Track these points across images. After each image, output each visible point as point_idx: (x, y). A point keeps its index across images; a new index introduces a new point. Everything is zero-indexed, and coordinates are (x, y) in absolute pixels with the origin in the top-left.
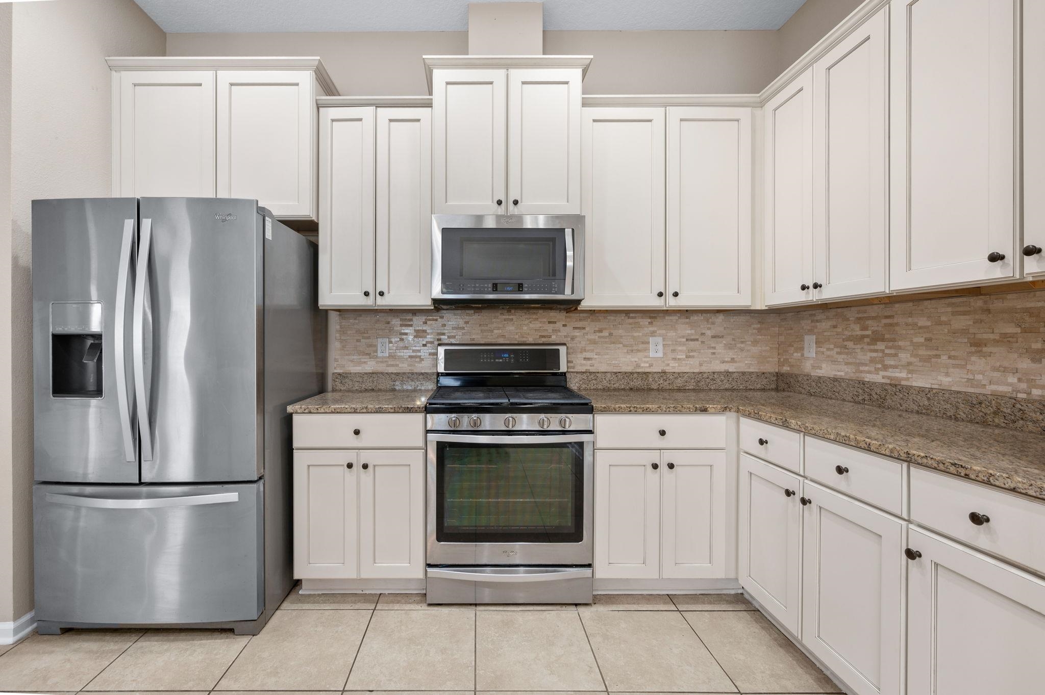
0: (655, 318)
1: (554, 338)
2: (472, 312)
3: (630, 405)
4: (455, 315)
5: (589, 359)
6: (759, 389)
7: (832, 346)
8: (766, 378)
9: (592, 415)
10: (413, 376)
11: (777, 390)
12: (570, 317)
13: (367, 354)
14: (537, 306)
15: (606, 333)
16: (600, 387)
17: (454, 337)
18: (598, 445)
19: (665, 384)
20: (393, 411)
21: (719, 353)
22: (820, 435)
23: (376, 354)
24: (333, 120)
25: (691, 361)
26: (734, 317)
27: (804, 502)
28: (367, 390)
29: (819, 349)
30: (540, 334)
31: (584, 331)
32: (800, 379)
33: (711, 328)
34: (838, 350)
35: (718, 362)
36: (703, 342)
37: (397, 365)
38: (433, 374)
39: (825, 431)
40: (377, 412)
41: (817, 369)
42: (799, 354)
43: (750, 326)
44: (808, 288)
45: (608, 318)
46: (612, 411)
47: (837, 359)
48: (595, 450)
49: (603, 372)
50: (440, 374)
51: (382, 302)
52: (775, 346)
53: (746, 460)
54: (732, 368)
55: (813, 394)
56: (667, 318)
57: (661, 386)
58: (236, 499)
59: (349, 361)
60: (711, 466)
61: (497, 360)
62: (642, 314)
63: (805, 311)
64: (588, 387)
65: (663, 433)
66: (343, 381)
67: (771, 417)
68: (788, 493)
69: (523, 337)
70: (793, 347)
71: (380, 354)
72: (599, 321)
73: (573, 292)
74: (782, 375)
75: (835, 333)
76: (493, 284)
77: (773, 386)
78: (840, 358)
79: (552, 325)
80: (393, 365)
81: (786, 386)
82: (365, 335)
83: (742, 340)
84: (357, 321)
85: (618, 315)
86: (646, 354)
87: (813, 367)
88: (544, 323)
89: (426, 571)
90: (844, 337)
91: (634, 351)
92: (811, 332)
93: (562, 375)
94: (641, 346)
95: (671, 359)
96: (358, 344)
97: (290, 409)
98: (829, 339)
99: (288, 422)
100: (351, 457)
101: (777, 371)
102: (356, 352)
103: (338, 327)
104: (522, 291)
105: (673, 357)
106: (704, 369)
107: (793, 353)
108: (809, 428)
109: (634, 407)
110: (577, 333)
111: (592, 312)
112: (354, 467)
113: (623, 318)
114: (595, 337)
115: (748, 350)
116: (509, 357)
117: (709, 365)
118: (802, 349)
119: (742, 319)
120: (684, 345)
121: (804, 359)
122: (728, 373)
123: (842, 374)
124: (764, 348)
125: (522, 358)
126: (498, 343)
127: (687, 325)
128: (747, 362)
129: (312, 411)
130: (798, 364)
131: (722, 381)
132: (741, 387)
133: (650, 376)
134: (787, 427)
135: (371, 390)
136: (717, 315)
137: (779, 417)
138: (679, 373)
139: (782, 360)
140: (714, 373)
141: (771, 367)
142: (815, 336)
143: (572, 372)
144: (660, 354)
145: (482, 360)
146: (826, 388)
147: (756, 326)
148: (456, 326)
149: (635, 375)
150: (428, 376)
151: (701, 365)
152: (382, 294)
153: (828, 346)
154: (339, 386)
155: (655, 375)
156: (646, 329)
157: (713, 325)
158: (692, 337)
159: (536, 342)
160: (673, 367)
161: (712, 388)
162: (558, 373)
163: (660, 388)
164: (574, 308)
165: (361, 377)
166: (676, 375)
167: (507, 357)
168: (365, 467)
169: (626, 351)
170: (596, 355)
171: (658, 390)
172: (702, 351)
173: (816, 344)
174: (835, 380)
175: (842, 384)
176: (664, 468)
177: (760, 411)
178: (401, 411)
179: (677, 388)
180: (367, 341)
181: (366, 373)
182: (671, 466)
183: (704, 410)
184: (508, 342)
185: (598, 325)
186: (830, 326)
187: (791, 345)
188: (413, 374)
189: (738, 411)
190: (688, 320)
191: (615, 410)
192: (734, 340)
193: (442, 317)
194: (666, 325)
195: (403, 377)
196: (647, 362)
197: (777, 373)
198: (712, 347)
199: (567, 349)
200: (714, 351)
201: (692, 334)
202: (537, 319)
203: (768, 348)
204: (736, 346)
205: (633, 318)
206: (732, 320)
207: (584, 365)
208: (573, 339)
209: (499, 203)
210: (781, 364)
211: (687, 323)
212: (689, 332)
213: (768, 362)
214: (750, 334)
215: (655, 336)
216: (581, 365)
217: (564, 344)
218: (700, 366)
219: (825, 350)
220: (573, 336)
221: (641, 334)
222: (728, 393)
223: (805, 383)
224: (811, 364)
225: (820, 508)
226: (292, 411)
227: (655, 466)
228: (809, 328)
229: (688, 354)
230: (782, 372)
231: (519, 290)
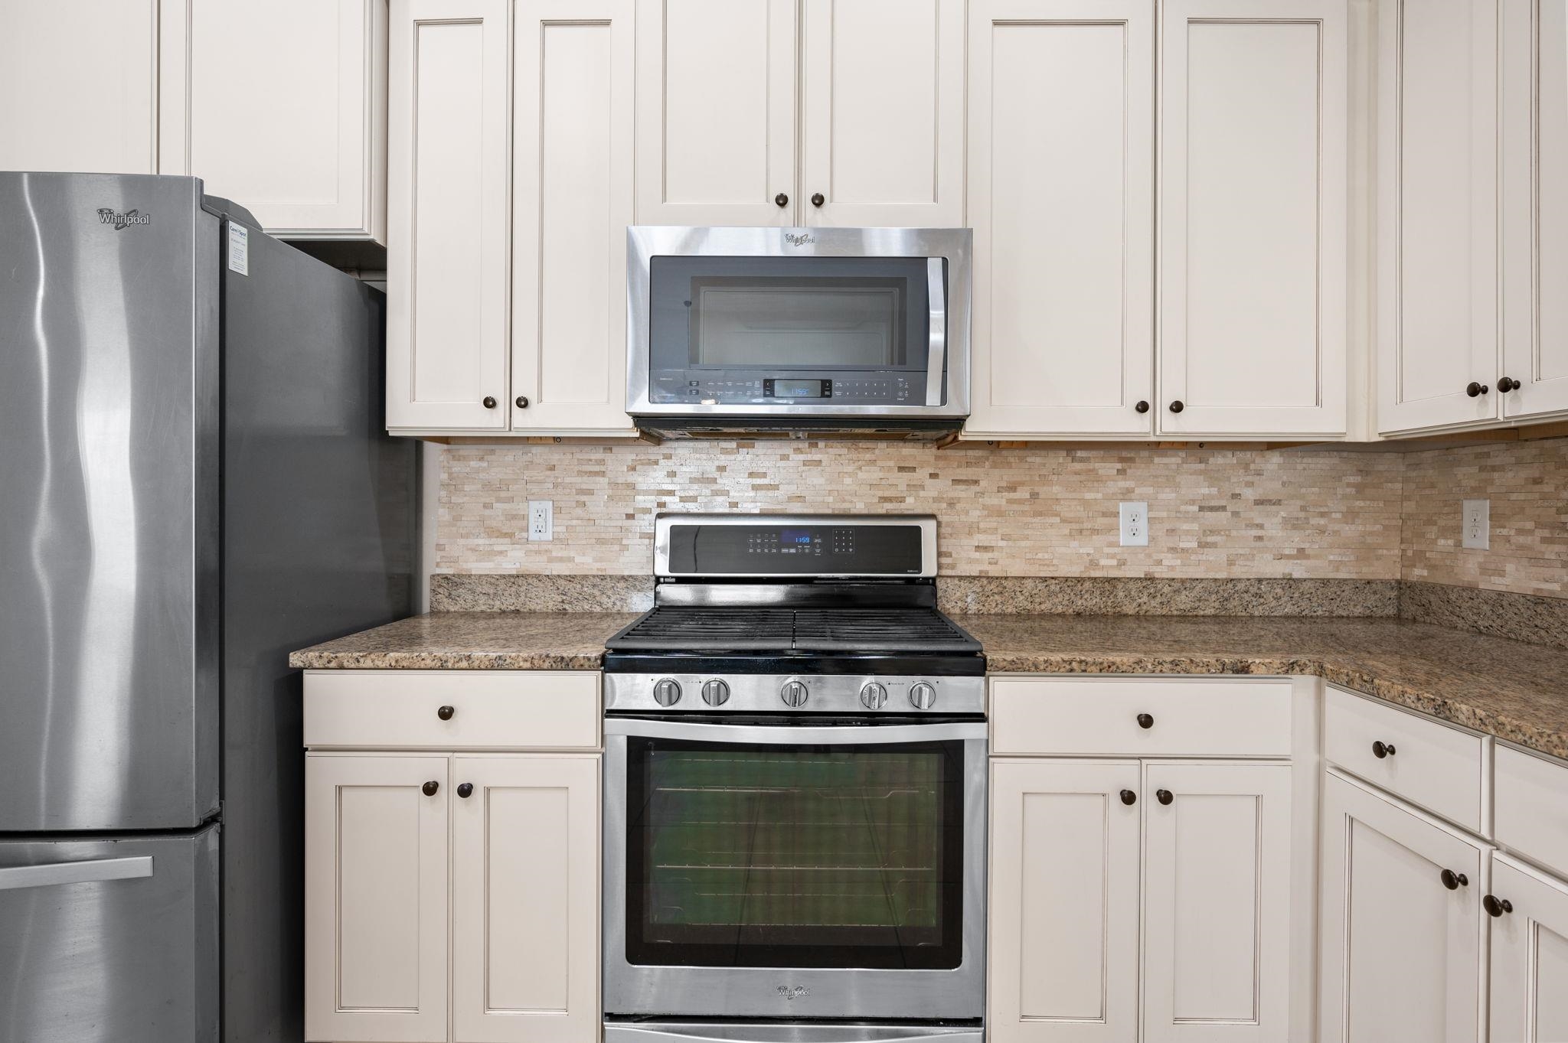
0: (1131, 460)
1: (911, 505)
2: (734, 445)
3: (1071, 657)
4: (695, 450)
5: (986, 549)
6: (1359, 617)
7: (1530, 525)
8: (1375, 593)
9: (983, 678)
10: (604, 583)
11: (1398, 619)
12: (946, 458)
13: (506, 535)
14: (867, 431)
15: (1023, 493)
16: (1010, 610)
17: (694, 499)
18: (998, 747)
19: (1153, 605)
20: (528, 665)
21: (1271, 538)
22: (1539, 748)
23: (525, 535)
24: (419, 23)
25: (1210, 555)
26: (1305, 460)
27: (1495, 907)
28: (504, 612)
29: (1498, 530)
30: (880, 493)
31: (975, 488)
32: (1453, 597)
33: (1253, 483)
34: (1546, 533)
35: (1269, 557)
36: (1235, 514)
37: (571, 560)
38: (647, 578)
39: (1554, 738)
40: (492, 668)
41: (1493, 575)
42: (1451, 542)
43: (1340, 479)
44: (1485, 390)
45: (1029, 459)
46: (1029, 671)
47: (1543, 553)
48: (991, 759)
49: (1016, 578)
50: (662, 580)
51: (525, 422)
52: (1394, 523)
53: (1338, 788)
54: (1298, 570)
55: (1485, 631)
56: (1157, 460)
57: (1145, 607)
58: (147, 872)
59: (468, 549)
60: (1257, 797)
61: (784, 551)
62: (1102, 452)
63: (1464, 447)
64: (984, 610)
65: (1146, 721)
66: (453, 593)
67: (1403, 693)
68: (1451, 880)
69: (844, 501)
70: (1435, 525)
71: (533, 536)
72: (1009, 465)
73: (944, 401)
74: (1411, 586)
75: (1537, 496)
76: (766, 381)
77: (1391, 611)
78: (1551, 552)
79: (906, 475)
80: (561, 560)
81: (1421, 611)
82: (503, 494)
83: (1322, 510)
84: (485, 464)
85: (1051, 454)
86: (1112, 539)
87: (1484, 570)
88: (890, 469)
89: (603, 1027)
90: (1560, 504)
91: (1084, 533)
92: (1478, 492)
93: (928, 584)
94: (1101, 521)
95: (1166, 550)
96: (487, 512)
97: (296, 659)
98: (1522, 509)
99: (291, 687)
100: (431, 768)
101: (1398, 576)
102: (483, 529)
103: (444, 476)
104: (830, 396)
105: (1172, 545)
106: (1237, 572)
107: (1437, 539)
108: (1508, 728)
109: (1081, 662)
110: (960, 492)
111: (994, 446)
112: (442, 792)
113: (1061, 460)
114: (999, 500)
115: (1334, 532)
116: (812, 544)
117: (1248, 563)
118: (1458, 530)
119: (1323, 463)
120: (1195, 519)
121: (1462, 553)
122: (1290, 582)
123: (1556, 587)
124: (1369, 528)
125: (840, 547)
126: (789, 511)
127: (1202, 477)
128: (1331, 558)
129: (346, 664)
130: (1448, 562)
131: (1278, 599)
132: (1320, 613)
133: (1120, 586)
134: (1448, 719)
135: (513, 612)
136: (1268, 454)
137: (1426, 695)
138: (1183, 581)
139: (1410, 553)
140: (1260, 581)
141: (1386, 569)
142: (1488, 501)
143: (948, 577)
144: (1142, 540)
145: (751, 551)
146: (1517, 618)
147: (1352, 479)
148: (698, 475)
149: (1088, 585)
150: (637, 583)
151: (1231, 563)
152: (523, 403)
153: (1519, 525)
154: (447, 605)
155: (1131, 585)
156: (1110, 484)
157: (1258, 477)
158: (1213, 503)
159: (873, 512)
160: (1170, 567)
161: (1256, 614)
162: (918, 578)
163: (1142, 613)
164: (950, 438)
165: (491, 584)
166: (1177, 585)
167: (806, 544)
168: (465, 791)
169: (1067, 532)
170: (1002, 539)
171: (1137, 617)
172: (1234, 533)
173: (1491, 520)
174: (1539, 600)
175: (1557, 610)
176: (1148, 800)
177: (1377, 675)
178: (546, 665)
179: (1179, 613)
180: (506, 506)
181: (503, 577)
182: (1165, 798)
183: (1243, 670)
184: (811, 511)
185: (1007, 475)
186: (1526, 479)
187: (1430, 522)
188: (603, 578)
189: (1320, 672)
190: (1202, 466)
191: (1037, 668)
192: (1303, 509)
193: (668, 457)
194: (1156, 477)
195: (582, 586)
196: (1113, 556)
197: (1399, 582)
198: (1257, 525)
199: (939, 525)
200: (1260, 533)
201: (1211, 497)
202: (873, 462)
203: (1378, 527)
204: (1308, 523)
205: (1082, 460)
206: (1300, 467)
207: (977, 561)
208: (951, 504)
209: (782, 201)
210: (1407, 562)
211: (1201, 473)
212: (1205, 491)
213: (1379, 558)
214: (1339, 496)
215: (1131, 500)
216: (967, 560)
217: (932, 516)
218: (1231, 565)
219: (1512, 533)
220: (952, 498)
221: (1100, 496)
222: (1291, 627)
223: (1465, 605)
224: (1479, 563)
225: (1537, 926)
226: (300, 664)
227: (1128, 798)
228: (1473, 483)
229: (1204, 539)
230: (1410, 579)
231: (823, 395)
